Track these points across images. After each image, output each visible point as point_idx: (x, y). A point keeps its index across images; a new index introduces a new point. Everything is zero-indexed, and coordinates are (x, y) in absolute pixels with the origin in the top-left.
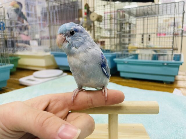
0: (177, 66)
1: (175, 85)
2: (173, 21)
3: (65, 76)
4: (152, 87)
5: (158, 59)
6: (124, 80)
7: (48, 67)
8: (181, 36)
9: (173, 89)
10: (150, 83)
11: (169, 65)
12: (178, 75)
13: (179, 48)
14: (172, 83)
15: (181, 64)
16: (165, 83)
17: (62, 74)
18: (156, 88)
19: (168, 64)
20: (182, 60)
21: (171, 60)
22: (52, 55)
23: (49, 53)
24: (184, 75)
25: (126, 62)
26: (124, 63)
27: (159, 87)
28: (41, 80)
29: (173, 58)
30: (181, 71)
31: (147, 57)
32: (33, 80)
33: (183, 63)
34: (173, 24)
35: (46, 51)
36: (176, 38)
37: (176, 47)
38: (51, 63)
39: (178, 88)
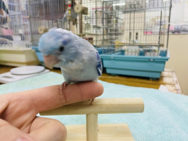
0: (163, 62)
1: (160, 82)
2: (159, 20)
3: (47, 73)
4: (139, 84)
5: (144, 55)
6: (110, 77)
7: (29, 64)
8: (167, 34)
9: (159, 85)
10: (136, 80)
11: (155, 61)
12: (163, 71)
13: (165, 44)
14: (157, 79)
15: (167, 60)
16: (151, 80)
17: (43, 71)
18: (142, 85)
19: (154, 59)
20: (168, 56)
21: (158, 56)
22: (33, 51)
23: (30, 49)
24: (169, 72)
25: (112, 58)
26: (110, 59)
27: (146, 83)
28: (18, 77)
29: (159, 55)
30: (167, 68)
31: (134, 54)
33: (169, 58)
34: (159, 23)
35: (28, 46)
36: (162, 36)
37: (162, 43)
38: (32, 59)
39: (164, 84)
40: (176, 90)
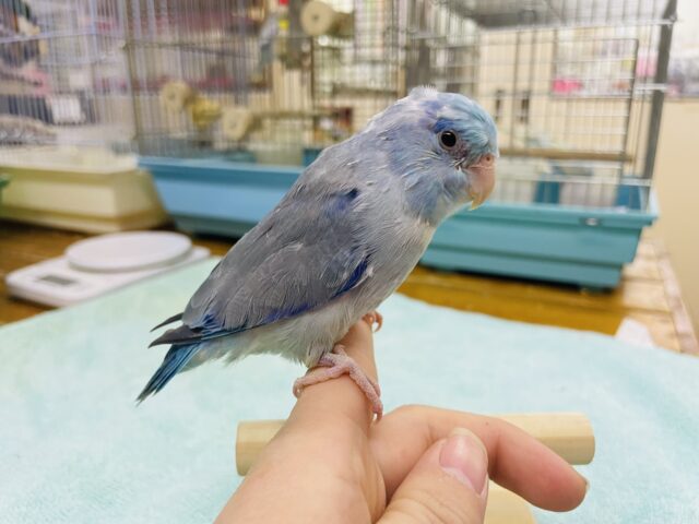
0: (634, 230)
3: (200, 261)
7: (130, 223)
10: (531, 292)
11: (603, 226)
12: (631, 261)
14: (608, 292)
15: (649, 222)
17: (187, 254)
19: (600, 221)
20: (654, 206)
22: (142, 171)
23: (129, 162)
28: (99, 283)
32: (64, 282)
33: (656, 218)
35: (118, 150)
38: (139, 202)
40: (678, 335)
